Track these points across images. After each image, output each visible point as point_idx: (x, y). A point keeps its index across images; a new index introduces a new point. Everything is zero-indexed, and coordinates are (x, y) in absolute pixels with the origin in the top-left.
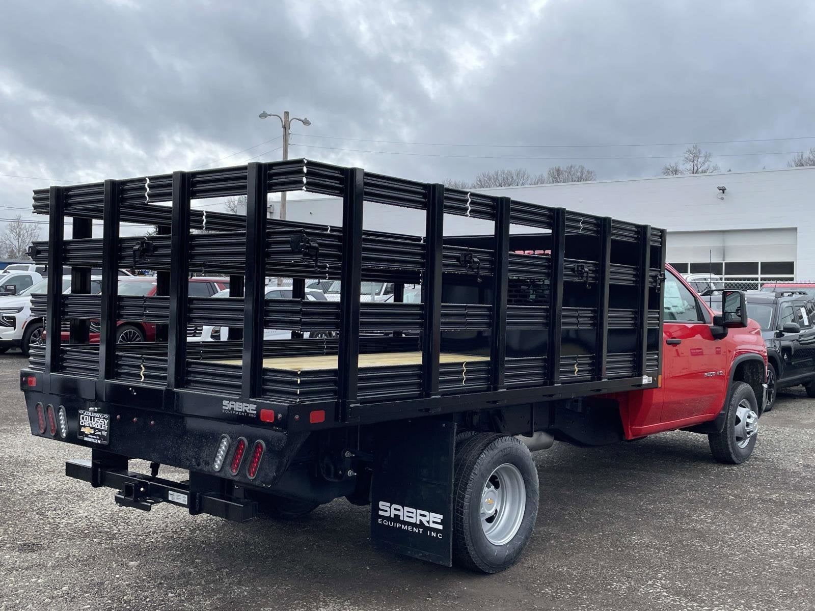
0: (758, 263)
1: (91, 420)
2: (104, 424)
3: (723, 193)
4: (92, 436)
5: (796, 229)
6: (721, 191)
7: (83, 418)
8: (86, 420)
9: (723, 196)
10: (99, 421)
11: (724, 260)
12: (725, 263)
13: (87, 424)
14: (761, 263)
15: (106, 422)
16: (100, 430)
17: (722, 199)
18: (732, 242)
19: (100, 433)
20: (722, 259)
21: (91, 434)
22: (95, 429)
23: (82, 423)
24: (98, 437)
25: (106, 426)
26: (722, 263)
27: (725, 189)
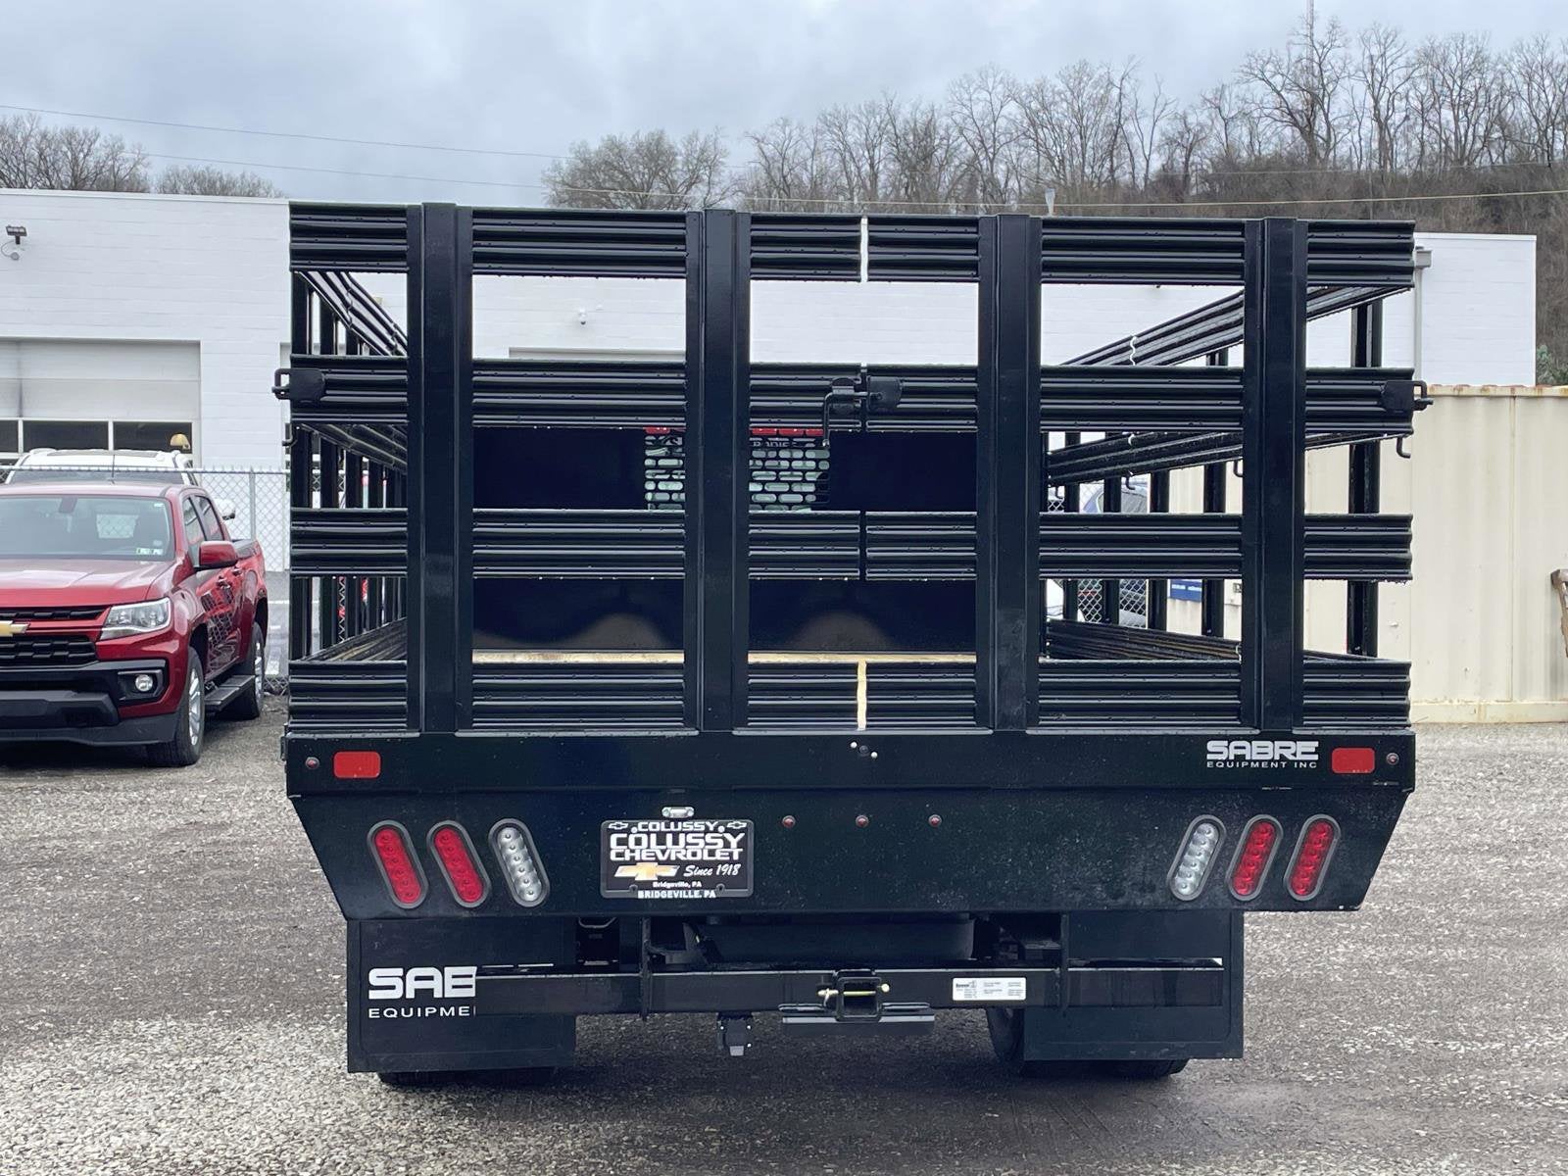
0: (105, 425)
3: (18, 242)
5: (197, 344)
6: (13, 238)
9: (18, 250)
11: (21, 416)
12: (25, 423)
14: (115, 424)
17: (15, 257)
18: (43, 369)
20: (15, 410)
21: (663, 879)
26: (16, 423)
27: (24, 234)
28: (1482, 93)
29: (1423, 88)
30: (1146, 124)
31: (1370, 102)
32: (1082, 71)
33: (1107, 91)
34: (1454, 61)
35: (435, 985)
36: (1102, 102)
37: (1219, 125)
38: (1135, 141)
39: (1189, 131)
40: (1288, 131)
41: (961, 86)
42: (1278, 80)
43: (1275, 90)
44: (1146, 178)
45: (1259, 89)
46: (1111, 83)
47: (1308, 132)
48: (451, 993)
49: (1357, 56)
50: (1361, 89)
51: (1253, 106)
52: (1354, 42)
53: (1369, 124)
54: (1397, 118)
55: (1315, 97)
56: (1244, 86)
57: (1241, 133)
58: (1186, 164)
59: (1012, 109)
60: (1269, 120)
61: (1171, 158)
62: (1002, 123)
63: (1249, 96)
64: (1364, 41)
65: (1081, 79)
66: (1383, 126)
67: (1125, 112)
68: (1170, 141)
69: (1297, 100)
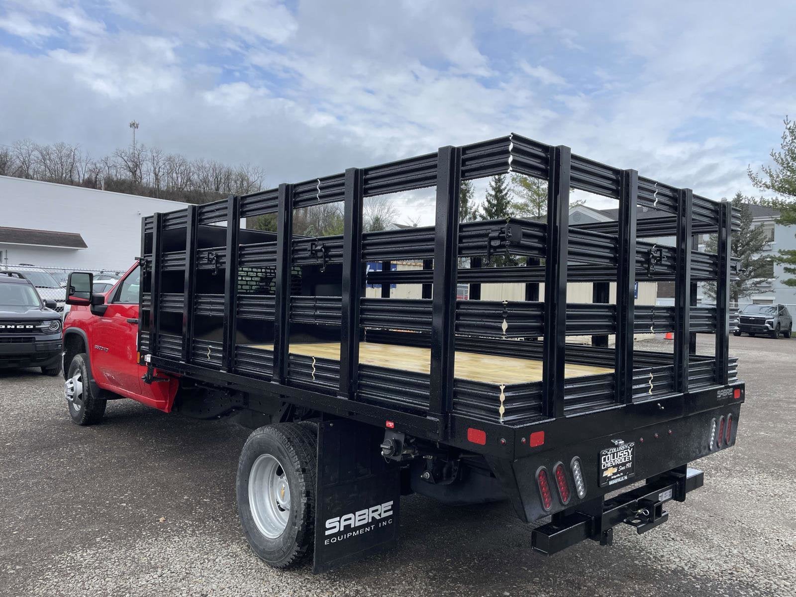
1: (614, 458)
2: (628, 455)
4: (615, 477)
7: (605, 460)
8: (608, 460)
10: (622, 454)
13: (609, 465)
15: (630, 452)
16: (624, 464)
19: (623, 468)
21: (614, 474)
22: (617, 466)
23: (604, 466)
24: (622, 474)
25: (630, 456)
28: (186, 171)
29: (168, 167)
30: (83, 164)
31: (152, 169)
32: (62, 145)
33: (71, 153)
34: (177, 161)
35: (351, 522)
36: (69, 156)
37: (107, 168)
38: (80, 169)
39: (97, 168)
40: (128, 173)
41: (17, 143)
42: (126, 158)
43: (125, 160)
44: (83, 180)
45: (120, 159)
46: (71, 150)
47: (134, 173)
48: (358, 524)
49: (150, 155)
50: (150, 164)
51: (118, 165)
52: (149, 151)
53: (152, 175)
54: (161, 174)
55: (137, 165)
56: (114, 158)
57: (113, 172)
58: (96, 178)
59: (36, 153)
60: (123, 169)
61: (91, 175)
62: (32, 157)
63: (116, 161)
64: (152, 151)
65: (62, 148)
66: (156, 175)
67: (76, 159)
68: (91, 171)
69: (131, 164)
